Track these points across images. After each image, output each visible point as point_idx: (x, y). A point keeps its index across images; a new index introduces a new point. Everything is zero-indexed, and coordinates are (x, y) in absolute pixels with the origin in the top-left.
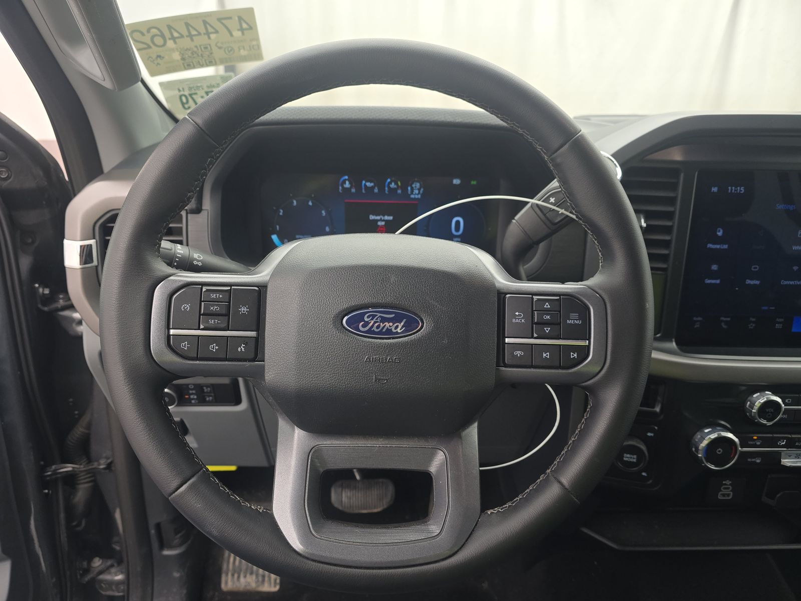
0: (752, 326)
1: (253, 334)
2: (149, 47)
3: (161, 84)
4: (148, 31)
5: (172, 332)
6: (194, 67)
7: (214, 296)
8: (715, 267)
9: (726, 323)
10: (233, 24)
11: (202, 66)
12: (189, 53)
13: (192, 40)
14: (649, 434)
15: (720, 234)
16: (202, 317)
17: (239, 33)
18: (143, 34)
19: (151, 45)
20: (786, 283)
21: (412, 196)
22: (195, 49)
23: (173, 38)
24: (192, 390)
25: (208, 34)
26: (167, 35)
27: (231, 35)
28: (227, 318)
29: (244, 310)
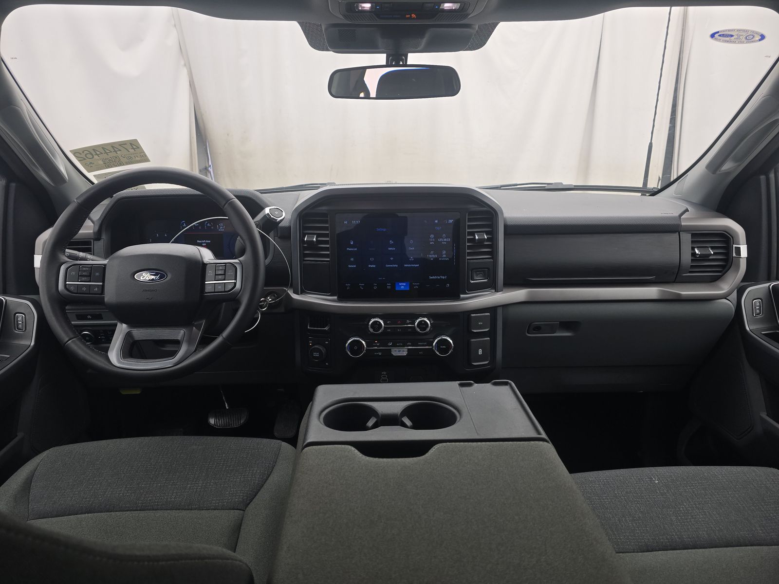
0: (375, 288)
1: (101, 284)
2: (85, 159)
3: (95, 176)
4: (83, 152)
5: (67, 283)
6: (112, 167)
7: (85, 269)
8: (352, 259)
9: (362, 286)
10: (128, 147)
11: (116, 166)
12: (108, 161)
13: (108, 155)
14: (326, 343)
15: (352, 243)
16: (79, 277)
17: (133, 150)
18: (81, 154)
19: (86, 158)
20: (388, 266)
21: (219, 230)
22: (110, 159)
23: (97, 154)
24: (102, 333)
25: (116, 151)
26: (94, 153)
27: (129, 151)
28: (90, 277)
29: (97, 274)
